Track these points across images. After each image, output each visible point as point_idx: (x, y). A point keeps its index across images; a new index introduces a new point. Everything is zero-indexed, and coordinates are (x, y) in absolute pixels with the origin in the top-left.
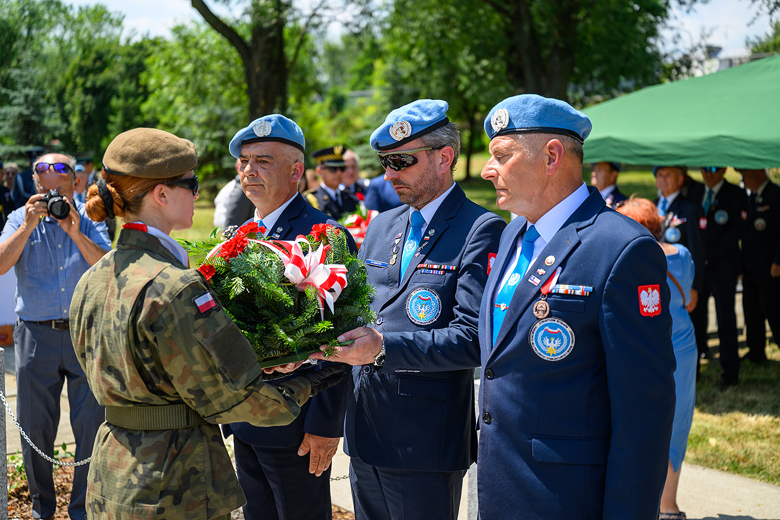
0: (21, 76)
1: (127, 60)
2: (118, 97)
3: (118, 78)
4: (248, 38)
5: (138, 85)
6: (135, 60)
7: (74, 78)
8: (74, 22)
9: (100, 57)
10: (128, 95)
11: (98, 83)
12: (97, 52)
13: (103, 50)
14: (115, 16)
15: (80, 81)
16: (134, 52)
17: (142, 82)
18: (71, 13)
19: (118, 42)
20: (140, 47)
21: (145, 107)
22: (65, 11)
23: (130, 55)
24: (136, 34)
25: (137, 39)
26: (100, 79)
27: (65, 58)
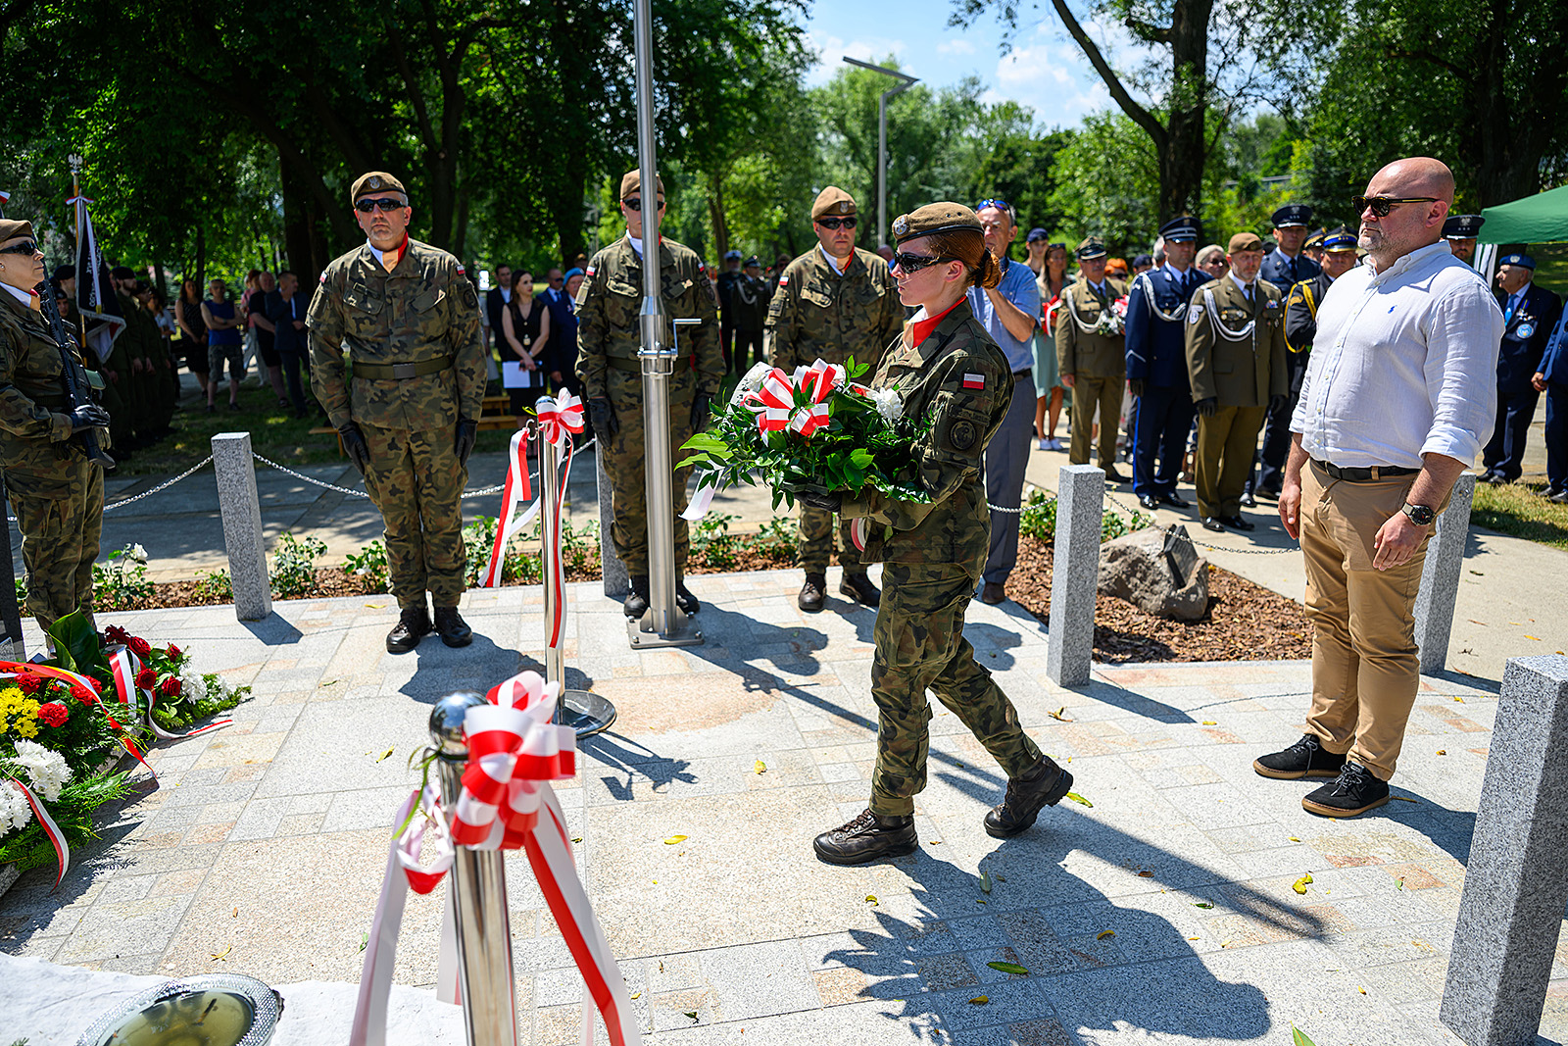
0: (942, 174)
1: (1036, 154)
2: (1028, 191)
3: (1027, 173)
4: (1166, 124)
5: (1046, 179)
6: (1045, 154)
7: (986, 174)
8: (987, 120)
9: (1011, 153)
10: (1037, 189)
11: (1008, 180)
12: (1009, 149)
13: (1014, 147)
14: (1025, 112)
15: (991, 177)
16: (1043, 146)
17: (1050, 176)
18: (984, 111)
19: (1027, 138)
20: (1049, 141)
21: (1050, 200)
22: (978, 111)
23: (1040, 150)
24: (1045, 128)
25: (1047, 133)
26: (1010, 175)
27: (978, 157)
